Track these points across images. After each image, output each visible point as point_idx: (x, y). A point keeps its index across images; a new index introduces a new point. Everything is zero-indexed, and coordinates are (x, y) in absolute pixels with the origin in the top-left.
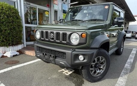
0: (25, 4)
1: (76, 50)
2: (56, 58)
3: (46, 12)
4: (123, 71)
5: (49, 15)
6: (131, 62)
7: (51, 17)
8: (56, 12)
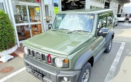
3: (37, 8)
5: (39, 11)
7: (42, 12)
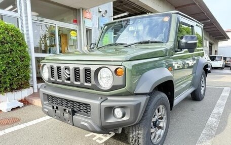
0: (34, 21)
1: (109, 98)
2: (73, 114)
3: (72, 32)
4: (203, 132)
5: (77, 36)
6: (218, 113)
7: (81, 40)
8: (89, 31)
